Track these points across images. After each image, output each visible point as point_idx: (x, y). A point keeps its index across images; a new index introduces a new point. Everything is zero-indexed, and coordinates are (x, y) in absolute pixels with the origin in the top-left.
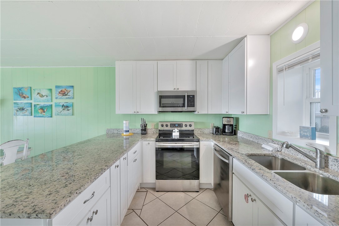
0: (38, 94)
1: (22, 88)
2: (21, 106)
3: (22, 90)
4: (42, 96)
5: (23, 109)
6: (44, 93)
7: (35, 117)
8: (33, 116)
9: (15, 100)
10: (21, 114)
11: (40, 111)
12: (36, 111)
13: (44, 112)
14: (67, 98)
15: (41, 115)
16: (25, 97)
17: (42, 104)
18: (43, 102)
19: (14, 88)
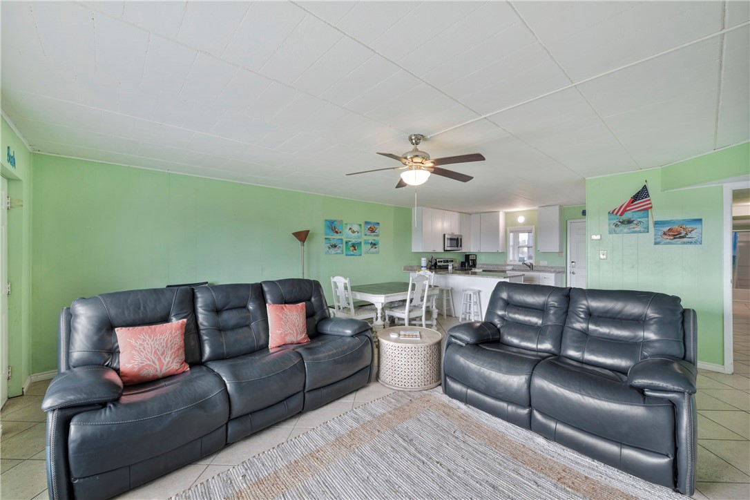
0: (350, 229)
1: (335, 221)
2: (333, 242)
3: (335, 223)
4: (354, 232)
5: (335, 246)
6: (356, 228)
7: (347, 255)
8: (344, 254)
9: (326, 235)
10: (333, 252)
11: (352, 249)
12: (347, 249)
13: (355, 250)
14: (374, 235)
15: (352, 253)
16: (337, 232)
17: (354, 241)
18: (353, 238)
19: (326, 220)
